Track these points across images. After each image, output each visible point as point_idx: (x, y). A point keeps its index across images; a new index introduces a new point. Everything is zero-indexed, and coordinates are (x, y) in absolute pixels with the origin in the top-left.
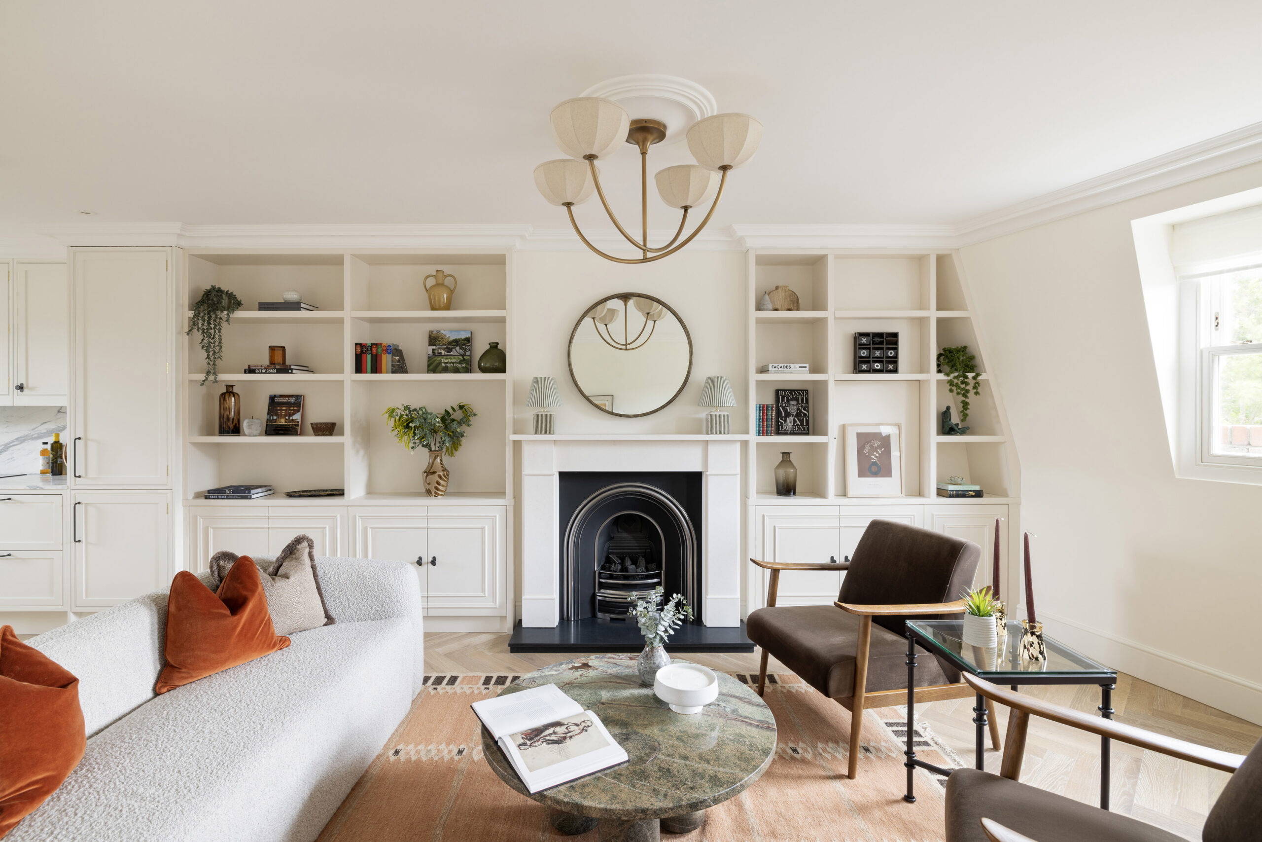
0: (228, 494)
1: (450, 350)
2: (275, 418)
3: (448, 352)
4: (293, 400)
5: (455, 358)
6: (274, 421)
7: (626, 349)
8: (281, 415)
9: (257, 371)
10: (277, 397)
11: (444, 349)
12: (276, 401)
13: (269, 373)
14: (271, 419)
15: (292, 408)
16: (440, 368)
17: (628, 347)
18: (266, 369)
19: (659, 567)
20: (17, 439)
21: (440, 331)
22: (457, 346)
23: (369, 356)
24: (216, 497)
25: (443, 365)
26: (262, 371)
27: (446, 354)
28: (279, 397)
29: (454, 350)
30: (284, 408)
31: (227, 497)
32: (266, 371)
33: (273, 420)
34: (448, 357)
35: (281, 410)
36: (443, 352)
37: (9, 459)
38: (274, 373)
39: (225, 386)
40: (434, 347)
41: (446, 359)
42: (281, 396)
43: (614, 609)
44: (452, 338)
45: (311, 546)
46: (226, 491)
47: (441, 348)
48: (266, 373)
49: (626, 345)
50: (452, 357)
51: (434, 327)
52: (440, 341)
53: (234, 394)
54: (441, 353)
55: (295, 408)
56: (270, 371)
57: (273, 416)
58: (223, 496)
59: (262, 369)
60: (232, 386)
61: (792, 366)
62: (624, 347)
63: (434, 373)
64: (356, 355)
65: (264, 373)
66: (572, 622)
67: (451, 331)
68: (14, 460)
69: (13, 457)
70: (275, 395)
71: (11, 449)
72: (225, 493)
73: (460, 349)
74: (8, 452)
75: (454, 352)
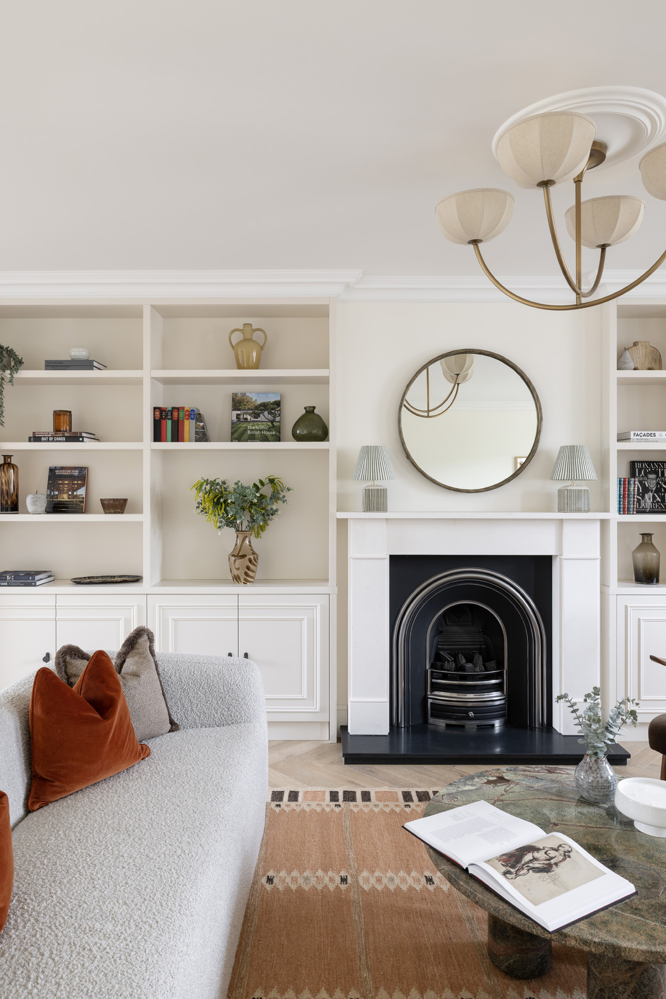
0: (9, 580)
1: (257, 416)
2: (56, 493)
3: (255, 418)
4: (76, 473)
5: (263, 424)
6: (56, 497)
7: (428, 416)
8: (63, 490)
9: (43, 439)
10: (58, 469)
11: (250, 414)
12: (57, 473)
13: (57, 441)
14: (52, 494)
15: (76, 482)
16: (245, 436)
17: (431, 414)
18: (54, 437)
19: (500, 665)
21: (245, 394)
22: (265, 411)
23: (169, 422)
25: (249, 432)
26: (48, 439)
27: (253, 419)
28: (60, 470)
29: (261, 415)
30: (66, 482)
31: (8, 584)
32: (53, 440)
33: (54, 495)
34: (255, 423)
35: (63, 484)
36: (249, 417)
38: (63, 441)
39: (3, 457)
40: (239, 412)
41: (253, 426)
42: (62, 468)
43: (451, 714)
44: (259, 402)
45: (151, 639)
46: (6, 577)
47: (246, 414)
48: (53, 441)
49: (428, 411)
50: (260, 423)
51: (239, 389)
52: (245, 405)
53: (14, 467)
54: (246, 419)
55: (79, 482)
56: (58, 439)
57: (54, 491)
58: (4, 582)
59: (49, 437)
60: (10, 457)
61: (657, 433)
62: (426, 414)
63: (239, 441)
64: (155, 420)
65: (52, 441)
66: (403, 729)
67: (258, 393)
70: (56, 467)
72: (6, 579)
73: (269, 413)
75: (262, 418)
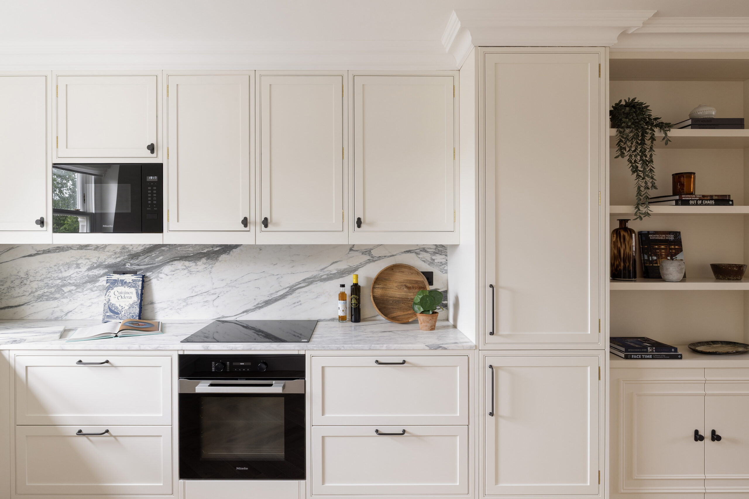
0: (650, 352)
2: (655, 258)
4: (671, 237)
6: (655, 262)
8: (661, 255)
9: (691, 202)
10: (652, 234)
12: (651, 238)
13: (706, 205)
14: (651, 259)
15: (672, 247)
18: (702, 200)
20: (304, 280)
24: (640, 357)
26: (697, 202)
28: (654, 234)
30: (663, 247)
31: (652, 356)
32: (702, 203)
33: (653, 260)
35: (660, 249)
37: (295, 303)
38: (712, 205)
39: (618, 221)
42: (656, 233)
46: (647, 349)
48: (702, 204)
53: (630, 230)
55: (676, 247)
56: (706, 202)
57: (652, 256)
58: (648, 355)
59: (697, 200)
60: (627, 221)
65: (700, 205)
68: (301, 304)
69: (300, 301)
70: (648, 232)
71: (297, 291)
72: (647, 352)
74: (294, 295)
